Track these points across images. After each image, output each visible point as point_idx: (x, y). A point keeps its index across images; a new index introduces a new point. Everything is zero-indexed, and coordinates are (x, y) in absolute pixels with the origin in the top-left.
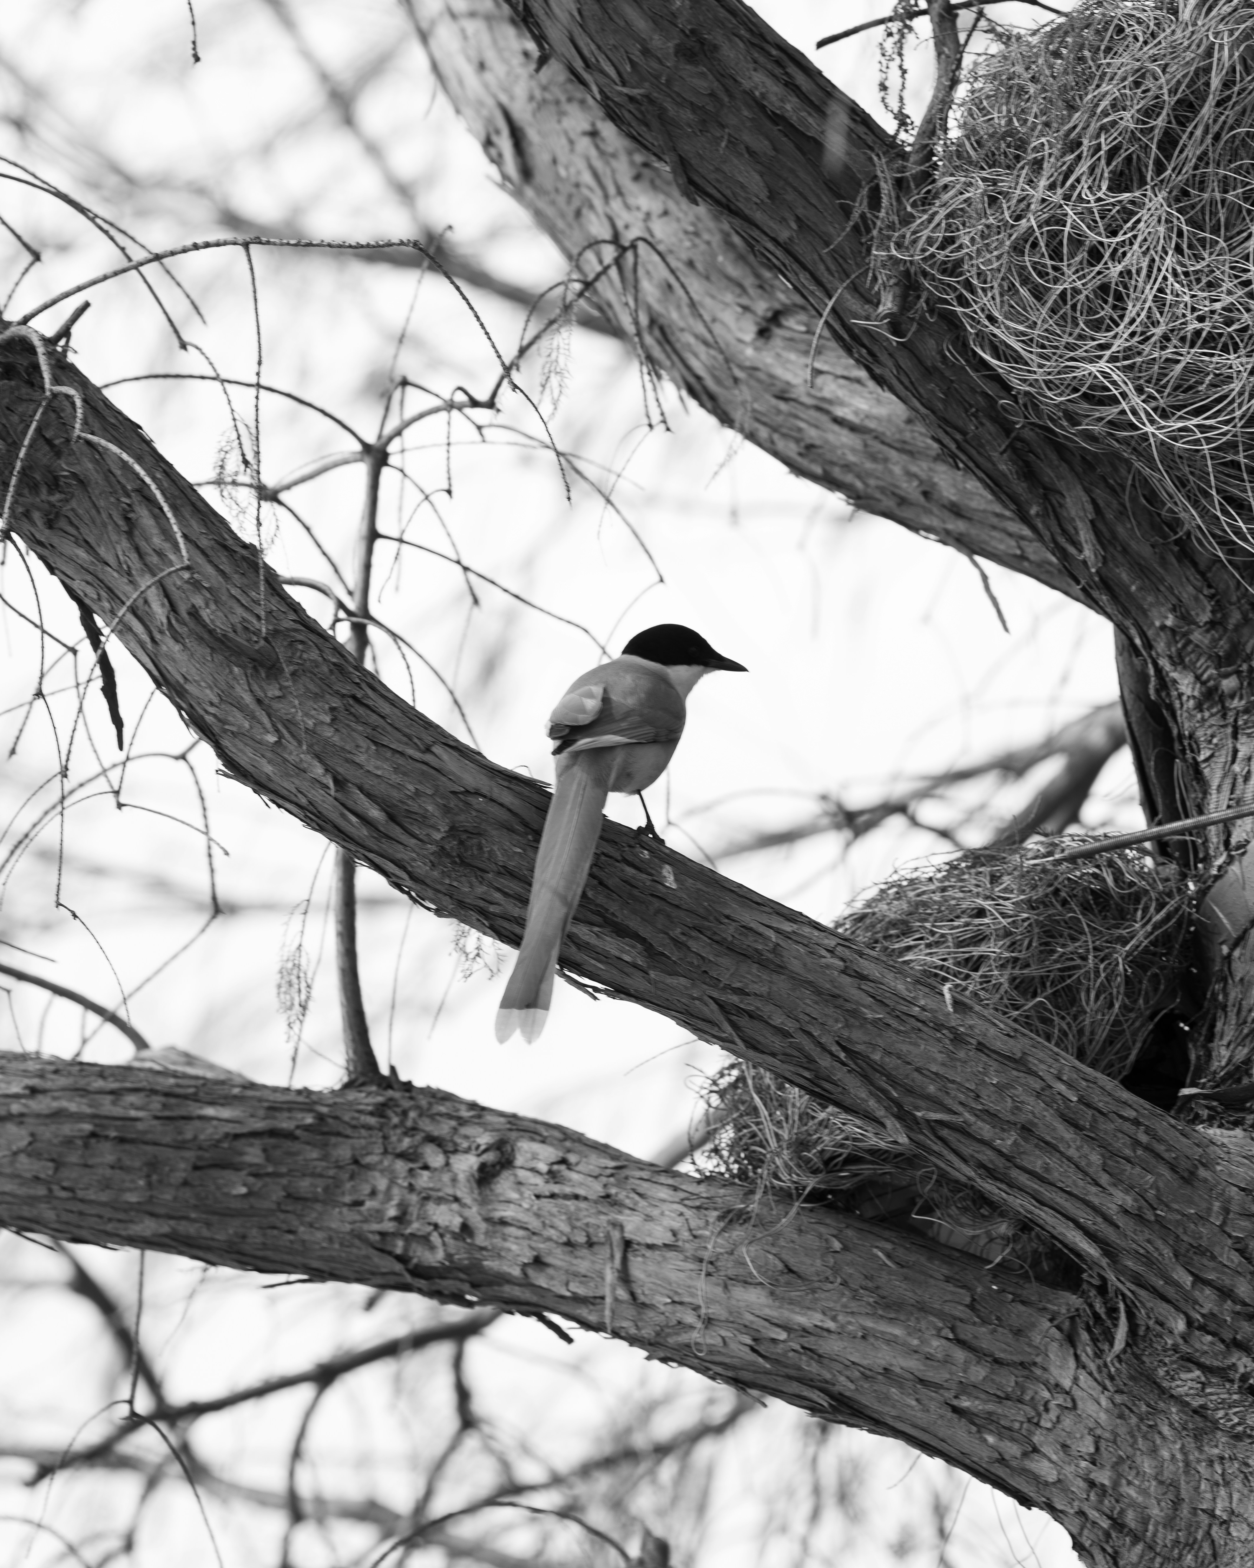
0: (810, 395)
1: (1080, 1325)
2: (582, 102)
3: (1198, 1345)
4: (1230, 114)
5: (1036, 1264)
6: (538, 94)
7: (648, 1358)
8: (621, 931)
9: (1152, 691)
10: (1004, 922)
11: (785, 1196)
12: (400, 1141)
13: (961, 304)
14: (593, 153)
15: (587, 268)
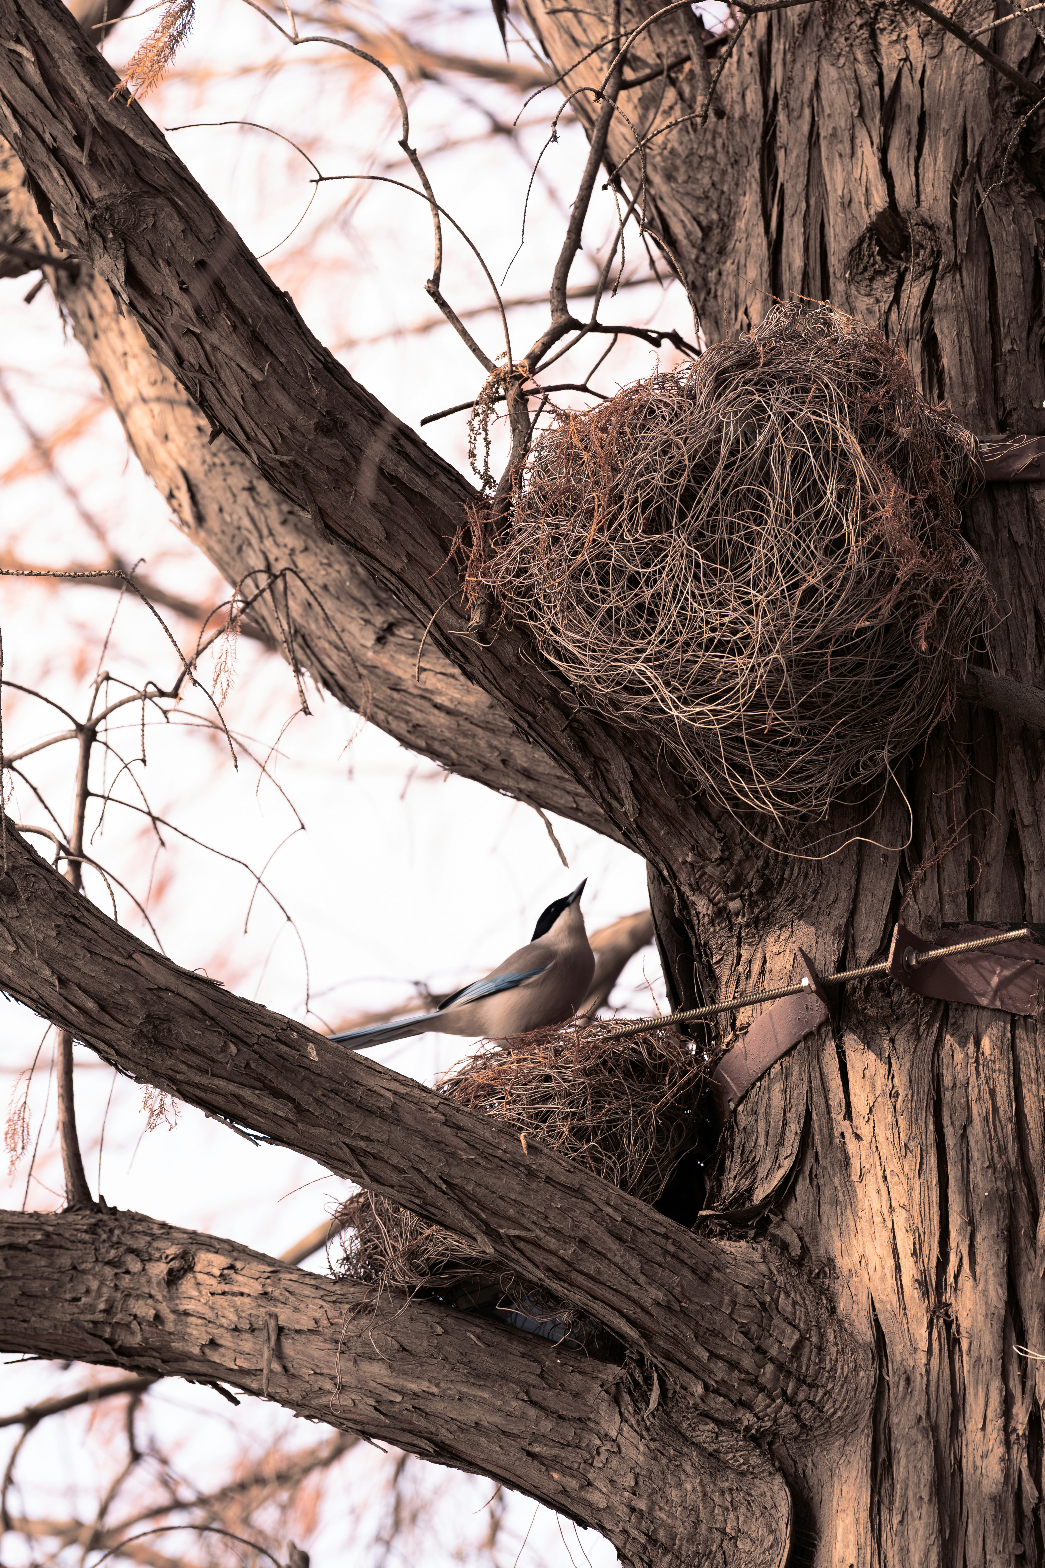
0: (416, 687)
1: (624, 1389)
2: (242, 465)
3: (712, 1405)
4: (735, 474)
5: (589, 1343)
6: (208, 458)
7: (296, 1416)
8: (276, 1094)
9: (676, 911)
10: (565, 1085)
11: (400, 1293)
12: (108, 1252)
13: (531, 619)
14: (251, 503)
15: (246, 591)
